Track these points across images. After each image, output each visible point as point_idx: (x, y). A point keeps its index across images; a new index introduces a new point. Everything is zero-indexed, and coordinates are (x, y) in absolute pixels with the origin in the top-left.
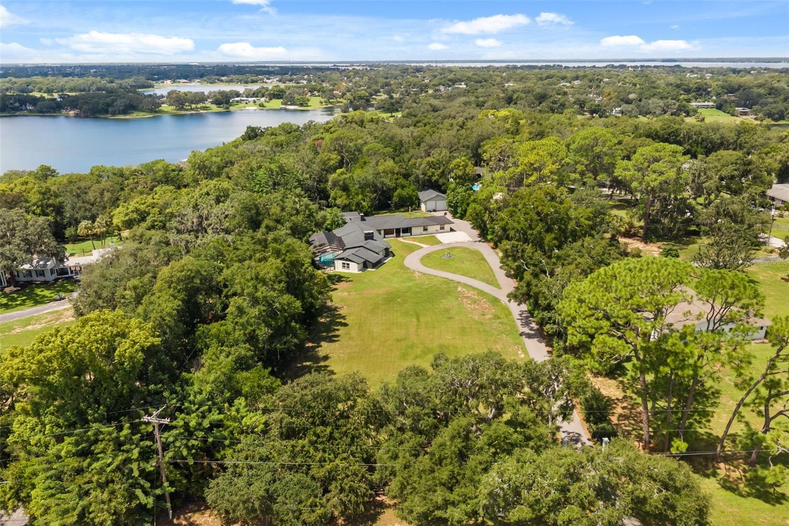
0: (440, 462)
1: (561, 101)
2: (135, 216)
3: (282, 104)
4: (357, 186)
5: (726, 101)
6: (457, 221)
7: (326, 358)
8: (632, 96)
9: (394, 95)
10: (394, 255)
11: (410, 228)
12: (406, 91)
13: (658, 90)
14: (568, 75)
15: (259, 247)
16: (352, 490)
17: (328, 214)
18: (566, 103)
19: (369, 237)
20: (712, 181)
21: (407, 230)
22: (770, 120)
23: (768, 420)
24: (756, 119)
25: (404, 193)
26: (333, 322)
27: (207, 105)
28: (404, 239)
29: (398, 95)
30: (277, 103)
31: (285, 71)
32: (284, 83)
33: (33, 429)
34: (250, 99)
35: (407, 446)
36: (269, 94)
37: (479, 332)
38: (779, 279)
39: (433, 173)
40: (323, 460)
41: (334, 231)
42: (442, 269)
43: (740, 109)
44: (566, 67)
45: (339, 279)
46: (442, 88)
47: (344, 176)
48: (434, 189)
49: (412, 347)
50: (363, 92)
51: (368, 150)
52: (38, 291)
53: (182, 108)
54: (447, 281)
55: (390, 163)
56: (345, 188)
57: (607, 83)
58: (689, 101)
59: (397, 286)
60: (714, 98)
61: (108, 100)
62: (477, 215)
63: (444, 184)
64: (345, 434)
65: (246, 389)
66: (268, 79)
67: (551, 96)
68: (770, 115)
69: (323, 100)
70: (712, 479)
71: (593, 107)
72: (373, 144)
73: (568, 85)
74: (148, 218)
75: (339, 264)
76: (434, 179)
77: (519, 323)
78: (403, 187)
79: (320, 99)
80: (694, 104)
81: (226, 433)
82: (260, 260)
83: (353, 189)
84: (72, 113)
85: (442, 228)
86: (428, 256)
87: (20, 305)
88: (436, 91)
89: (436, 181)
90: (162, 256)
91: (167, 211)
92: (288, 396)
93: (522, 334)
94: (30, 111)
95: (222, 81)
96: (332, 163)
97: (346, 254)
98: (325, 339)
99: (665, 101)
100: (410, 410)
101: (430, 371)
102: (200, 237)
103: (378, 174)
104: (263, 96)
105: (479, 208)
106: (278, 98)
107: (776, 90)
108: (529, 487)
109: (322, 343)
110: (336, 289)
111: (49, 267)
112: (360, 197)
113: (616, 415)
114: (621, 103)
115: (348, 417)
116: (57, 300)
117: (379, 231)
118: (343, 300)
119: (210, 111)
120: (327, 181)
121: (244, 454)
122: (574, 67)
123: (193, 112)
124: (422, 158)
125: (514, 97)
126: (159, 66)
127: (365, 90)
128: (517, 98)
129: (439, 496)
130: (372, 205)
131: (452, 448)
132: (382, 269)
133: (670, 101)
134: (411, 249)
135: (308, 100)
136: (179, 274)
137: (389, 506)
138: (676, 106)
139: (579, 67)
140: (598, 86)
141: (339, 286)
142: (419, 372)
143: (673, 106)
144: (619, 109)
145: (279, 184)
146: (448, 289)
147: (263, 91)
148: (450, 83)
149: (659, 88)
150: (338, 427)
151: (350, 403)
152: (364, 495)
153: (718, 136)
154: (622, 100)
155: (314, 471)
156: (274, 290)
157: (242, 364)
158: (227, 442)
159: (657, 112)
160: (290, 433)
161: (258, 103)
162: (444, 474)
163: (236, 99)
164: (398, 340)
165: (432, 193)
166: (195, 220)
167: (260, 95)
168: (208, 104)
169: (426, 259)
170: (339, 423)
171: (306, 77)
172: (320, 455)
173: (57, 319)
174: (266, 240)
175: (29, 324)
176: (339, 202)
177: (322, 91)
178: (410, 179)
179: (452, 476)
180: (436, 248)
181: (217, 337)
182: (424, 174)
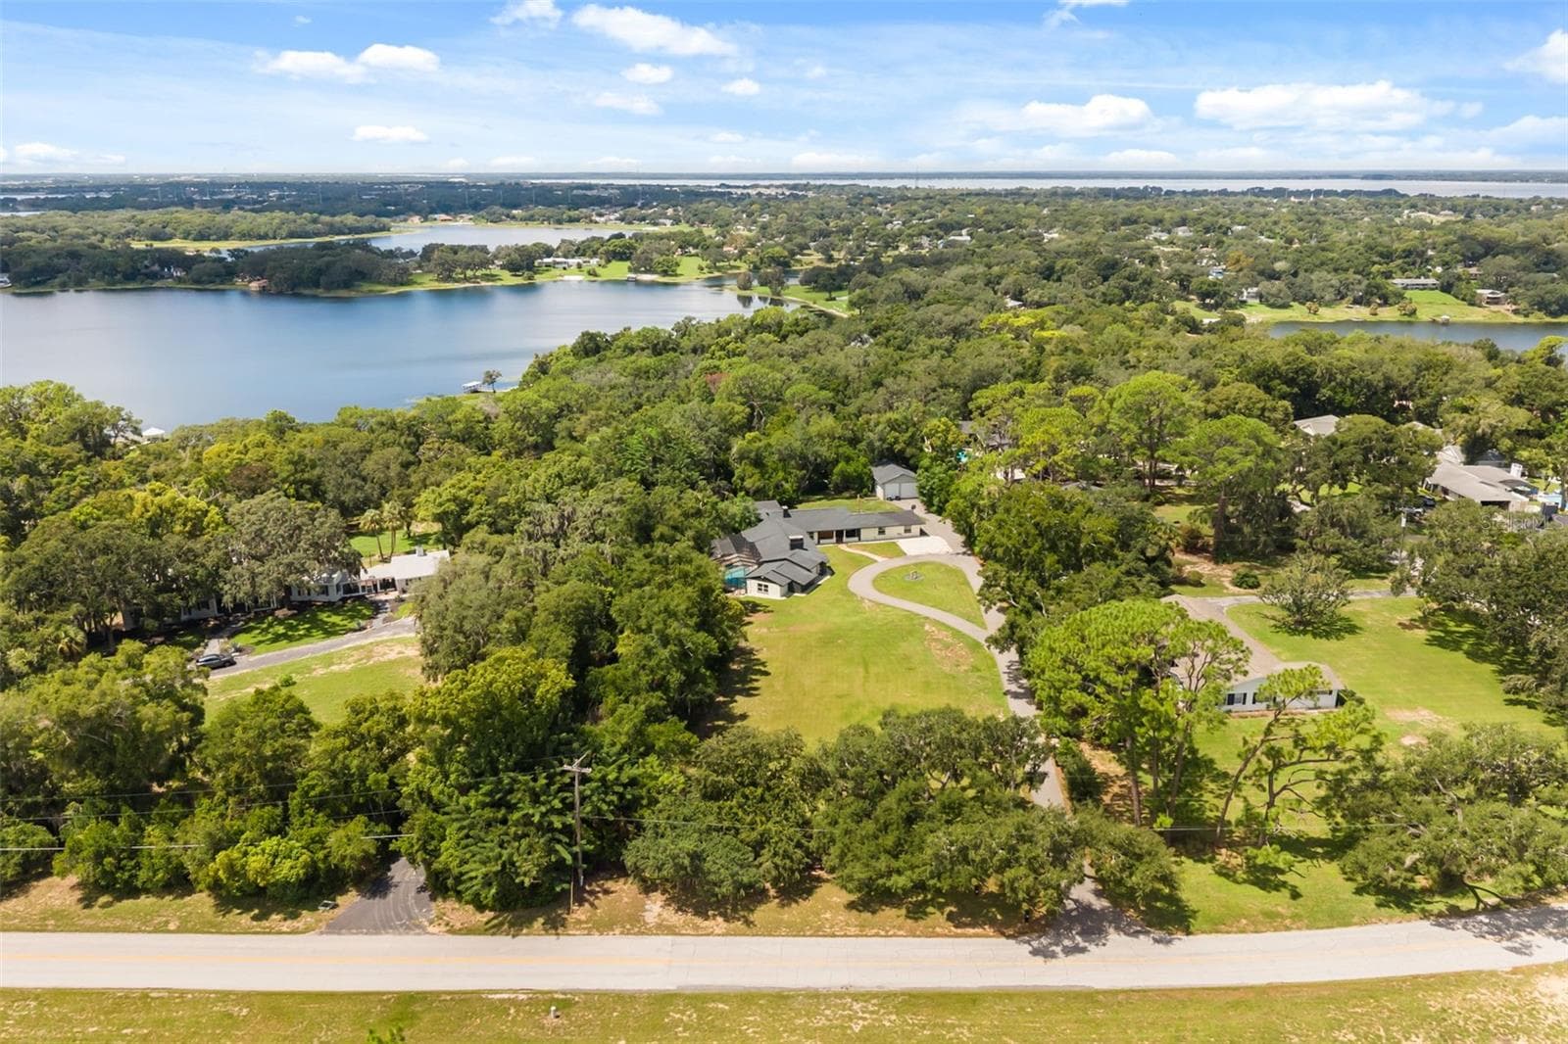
0: (885, 828)
1: (1144, 276)
2: (453, 507)
3: (630, 270)
4: (776, 457)
5: (1459, 278)
6: (933, 518)
7: (744, 717)
8: (1280, 266)
9: (835, 255)
10: (833, 573)
11: (859, 530)
12: (858, 247)
13: (1331, 255)
14: (1168, 215)
15: (657, 567)
16: (786, 855)
17: (735, 507)
18: (1155, 279)
19: (796, 544)
20: (1318, 472)
21: (854, 533)
22: (1541, 314)
23: (1273, 796)
24: (1516, 312)
25: (850, 469)
26: (748, 670)
27: (494, 272)
28: (848, 547)
29: (843, 253)
30: (620, 270)
31: (632, 199)
32: (630, 223)
33: (432, 779)
34: (571, 261)
35: (848, 811)
36: (607, 252)
37: (949, 688)
38: (1394, 624)
39: (896, 439)
40: (753, 823)
41: (744, 533)
42: (903, 597)
43: (1486, 293)
44: (1168, 193)
45: (753, 607)
46: (925, 241)
47: (758, 444)
48: (898, 464)
49: (857, 705)
50: (777, 249)
51: (793, 396)
52: (324, 616)
53: (450, 277)
54: (911, 616)
55: (828, 421)
56: (758, 463)
57: (1239, 237)
58: (1388, 275)
59: (838, 620)
60: (1439, 270)
61: (319, 263)
62: (960, 514)
63: (913, 456)
64: (777, 797)
65: (660, 744)
66: (600, 215)
67: (1126, 266)
68: (1542, 305)
69: (704, 264)
70: (1209, 866)
71: (1205, 287)
72: (803, 387)
73: (1165, 237)
74: (471, 510)
75: (752, 585)
76: (898, 447)
77: (1005, 677)
78: (848, 459)
79: (698, 261)
80: (1399, 281)
81: (644, 792)
82: (660, 587)
83: (771, 460)
84: (254, 286)
85: (908, 531)
86: (884, 575)
87: (305, 636)
88: (914, 246)
89: (902, 451)
90: (520, 574)
91: (500, 500)
92: (714, 750)
93: (1006, 693)
94: (179, 280)
95: (514, 218)
96: (736, 418)
97: (764, 570)
98: (741, 692)
99: (1343, 276)
100: (851, 771)
101: (878, 730)
102: (563, 547)
103: (810, 438)
104: (595, 254)
105: (962, 504)
106: (622, 259)
107: (1558, 257)
108: (977, 847)
109: (738, 698)
110: (750, 623)
111: (335, 582)
112: (781, 474)
113: (1110, 795)
114: (1259, 278)
115: (780, 778)
116: (355, 630)
117: (811, 534)
118: (761, 639)
119: (499, 283)
120: (729, 449)
121: (665, 814)
122: (1184, 193)
123: (467, 285)
124: (879, 412)
125: (1058, 267)
126: (394, 183)
127: (782, 245)
128: (1063, 268)
129: (883, 863)
130: (799, 488)
131: (899, 812)
132: (816, 593)
133: (1351, 276)
134: (859, 563)
135: (678, 265)
136: (568, 604)
137: (827, 881)
138: (1363, 286)
139: (1194, 193)
140: (1219, 243)
141: (755, 618)
142: (863, 731)
143: (1357, 287)
144: (1255, 289)
145: (661, 461)
146: (912, 626)
147: (596, 245)
148: (941, 233)
149: (1332, 251)
150: (769, 788)
151: (782, 762)
152: (800, 862)
153: (1379, 376)
154: (1262, 273)
155: (743, 836)
156: (686, 626)
157: (653, 716)
158: (645, 802)
159: (1327, 298)
160: (714, 794)
161: (586, 268)
162: (889, 841)
163: (546, 260)
164: (839, 697)
165: (893, 470)
166: (556, 522)
167: (589, 252)
168: (495, 270)
169: (881, 581)
170: (771, 783)
171: (670, 211)
172: (748, 819)
173: (369, 658)
174: (666, 558)
175: (332, 664)
176: (748, 483)
177: (702, 246)
178: (859, 446)
179: (899, 844)
180: (898, 562)
181: (613, 683)
182: (882, 440)
